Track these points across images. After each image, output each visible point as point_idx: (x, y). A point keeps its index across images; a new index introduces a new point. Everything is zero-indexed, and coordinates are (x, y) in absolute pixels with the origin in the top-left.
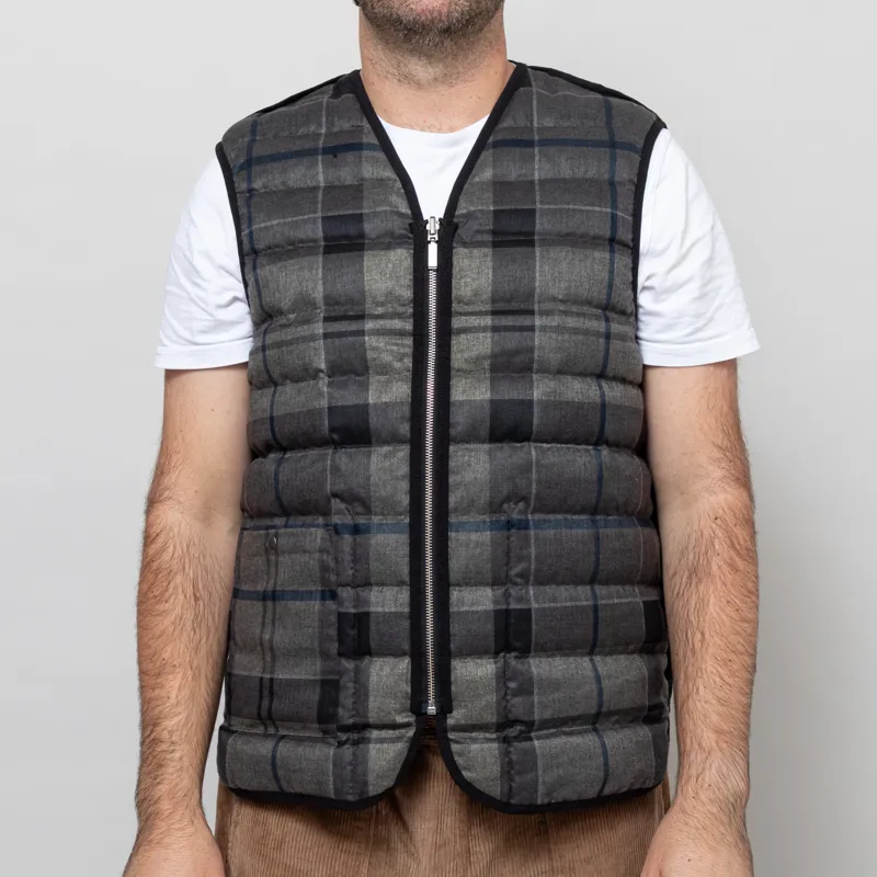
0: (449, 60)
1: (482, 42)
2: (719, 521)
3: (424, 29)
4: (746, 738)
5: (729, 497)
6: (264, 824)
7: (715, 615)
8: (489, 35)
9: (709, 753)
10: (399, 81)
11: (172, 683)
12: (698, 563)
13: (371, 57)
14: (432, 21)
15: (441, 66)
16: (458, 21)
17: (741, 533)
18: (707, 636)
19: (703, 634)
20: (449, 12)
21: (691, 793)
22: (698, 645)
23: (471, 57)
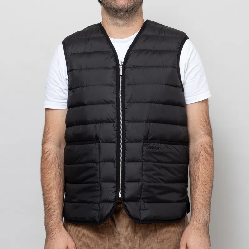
0: (128, 19)
1: (136, 14)
2: (202, 146)
3: (120, 11)
4: (210, 205)
5: (206, 139)
6: (78, 231)
7: (201, 172)
8: (138, 13)
9: (200, 210)
10: (114, 25)
11: (54, 193)
12: (197, 158)
13: (105, 18)
14: (123, 8)
15: (125, 21)
16: (130, 8)
17: (209, 149)
18: (199, 177)
19: (198, 177)
20: (127, 6)
21: (195, 221)
22: (197, 180)
23: (133, 19)
